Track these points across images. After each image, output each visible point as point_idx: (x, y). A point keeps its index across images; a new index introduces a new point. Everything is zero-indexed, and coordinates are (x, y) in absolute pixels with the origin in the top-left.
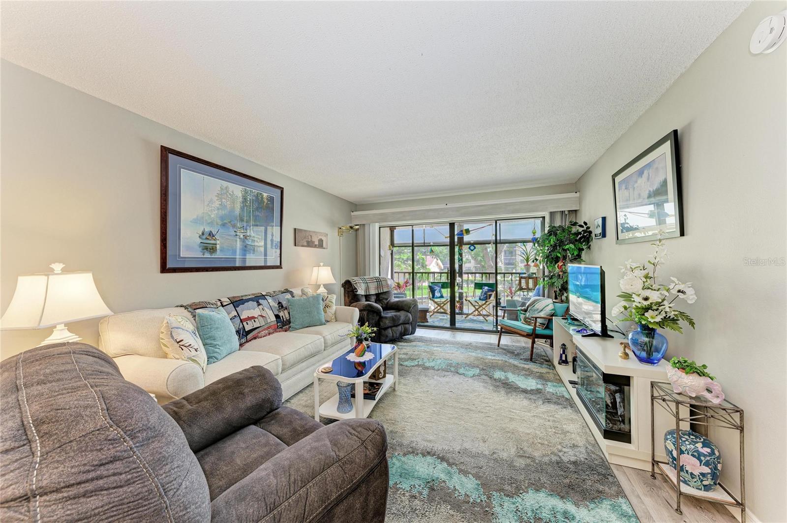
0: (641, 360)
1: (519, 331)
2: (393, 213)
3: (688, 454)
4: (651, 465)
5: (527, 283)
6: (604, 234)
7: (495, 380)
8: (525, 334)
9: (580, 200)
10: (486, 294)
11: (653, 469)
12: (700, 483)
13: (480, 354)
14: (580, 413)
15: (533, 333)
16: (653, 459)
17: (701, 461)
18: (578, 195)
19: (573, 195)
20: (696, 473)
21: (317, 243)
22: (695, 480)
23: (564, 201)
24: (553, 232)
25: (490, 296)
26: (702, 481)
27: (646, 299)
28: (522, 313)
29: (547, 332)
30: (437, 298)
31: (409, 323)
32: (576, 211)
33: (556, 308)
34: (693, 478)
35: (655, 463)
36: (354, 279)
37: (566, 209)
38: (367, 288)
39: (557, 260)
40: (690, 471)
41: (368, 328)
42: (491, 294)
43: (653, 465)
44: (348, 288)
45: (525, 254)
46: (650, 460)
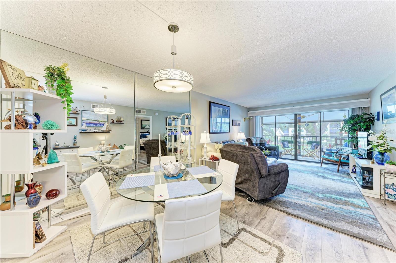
0: (379, 164)
1: (332, 160)
2: (267, 111)
3: (390, 188)
4: (379, 196)
5: (341, 142)
6: (378, 119)
7: (318, 175)
8: (335, 161)
9: (370, 102)
10: (314, 146)
11: (380, 197)
12: (394, 197)
13: (311, 168)
14: (356, 185)
15: (339, 161)
16: (380, 194)
17: (394, 190)
18: (369, 99)
19: (367, 100)
20: (392, 194)
21: (238, 124)
22: (392, 196)
23: (362, 103)
24: (352, 118)
25: (317, 148)
26: (395, 196)
27: (378, 143)
28: (334, 154)
29: (347, 161)
30: (286, 147)
31: (275, 155)
32: (369, 107)
33: (353, 152)
34: (391, 196)
35: (381, 195)
36: (251, 138)
37: (362, 107)
38: (256, 141)
39: (355, 130)
40: (390, 194)
41: (268, 151)
42: (318, 147)
43: (380, 196)
44: (249, 141)
45: (340, 128)
46: (379, 194)
